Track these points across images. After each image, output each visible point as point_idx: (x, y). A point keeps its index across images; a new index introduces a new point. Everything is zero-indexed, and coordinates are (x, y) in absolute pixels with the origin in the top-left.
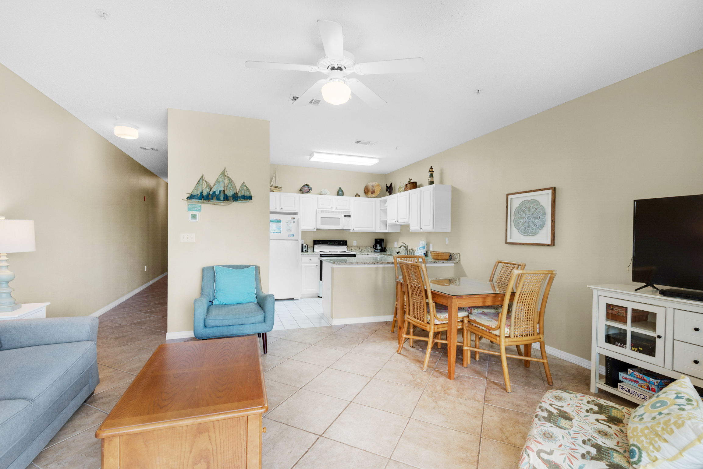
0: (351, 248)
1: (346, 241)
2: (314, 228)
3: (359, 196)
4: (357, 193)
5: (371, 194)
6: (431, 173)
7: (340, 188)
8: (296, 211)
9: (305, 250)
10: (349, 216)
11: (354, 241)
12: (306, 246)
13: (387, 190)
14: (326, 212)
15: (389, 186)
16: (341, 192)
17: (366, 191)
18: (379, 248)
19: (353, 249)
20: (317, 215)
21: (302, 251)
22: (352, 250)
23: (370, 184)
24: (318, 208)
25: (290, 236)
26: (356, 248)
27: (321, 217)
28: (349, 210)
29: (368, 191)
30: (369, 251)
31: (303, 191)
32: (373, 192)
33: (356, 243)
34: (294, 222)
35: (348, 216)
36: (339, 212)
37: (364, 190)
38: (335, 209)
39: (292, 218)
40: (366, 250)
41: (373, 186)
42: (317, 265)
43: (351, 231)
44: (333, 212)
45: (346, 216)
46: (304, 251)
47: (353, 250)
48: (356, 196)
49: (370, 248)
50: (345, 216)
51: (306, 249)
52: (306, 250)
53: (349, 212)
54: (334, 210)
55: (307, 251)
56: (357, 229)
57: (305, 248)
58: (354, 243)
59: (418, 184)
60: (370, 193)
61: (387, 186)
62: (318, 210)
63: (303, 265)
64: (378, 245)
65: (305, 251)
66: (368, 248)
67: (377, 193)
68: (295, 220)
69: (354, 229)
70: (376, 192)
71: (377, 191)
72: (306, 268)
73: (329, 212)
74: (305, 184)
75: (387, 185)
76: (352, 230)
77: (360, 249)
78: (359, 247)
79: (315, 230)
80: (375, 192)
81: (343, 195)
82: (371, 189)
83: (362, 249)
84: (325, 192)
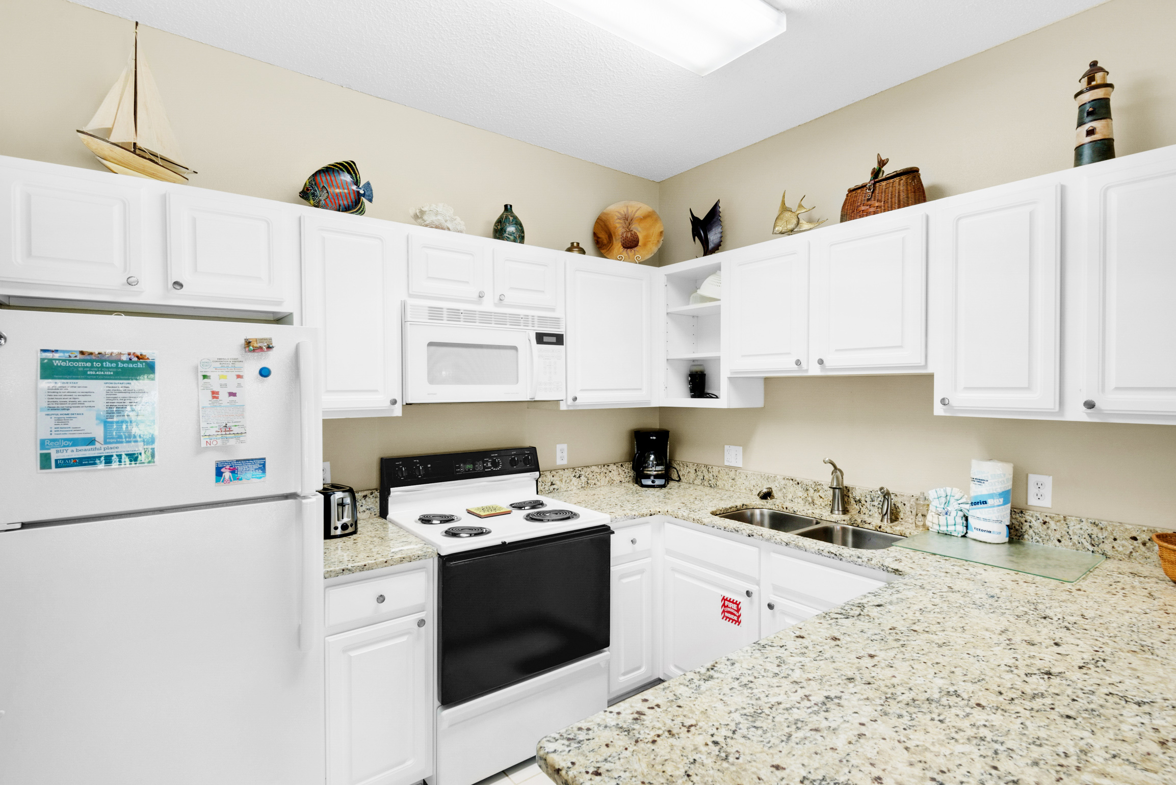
0: (549, 478)
1: (533, 450)
2: (394, 402)
3: (582, 251)
4: (575, 240)
5: (621, 249)
6: (1099, 94)
7: (508, 208)
8: (279, 303)
9: (339, 524)
10: (559, 339)
11: (559, 447)
12: (348, 500)
13: (695, 233)
14: (455, 315)
15: (702, 217)
16: (511, 229)
17: (603, 236)
18: (654, 469)
19: (556, 480)
20: (409, 328)
21: (328, 535)
22: (552, 484)
23: (616, 209)
24: (410, 296)
25: (233, 471)
26: (568, 473)
27: (431, 344)
28: (553, 310)
29: (610, 236)
30: (611, 482)
31: (323, 197)
32: (631, 244)
33: (565, 454)
34: (264, 373)
35: (554, 339)
36: (516, 320)
37: (595, 234)
38: (496, 305)
39: (248, 343)
40: (604, 481)
41: (628, 220)
42: (421, 623)
43: (563, 407)
44: (486, 318)
45: (546, 339)
46: (333, 532)
47: (558, 483)
48: (569, 250)
49: (615, 467)
50: (541, 338)
51: (347, 520)
52: (344, 527)
53: (557, 320)
54: (488, 305)
55: (350, 530)
56: (588, 399)
57: (340, 517)
58: (559, 454)
59: (926, 180)
60: (617, 246)
61: (695, 221)
62: (410, 302)
63: (330, 639)
64: (652, 457)
65: (339, 532)
66: (610, 468)
67: (649, 250)
68: (269, 360)
69: (575, 399)
70: (645, 245)
71: (647, 237)
72: (353, 654)
73: (470, 317)
74: (332, 162)
75: (695, 215)
76: (570, 401)
77: (582, 478)
78: (577, 470)
79: (398, 411)
80: (640, 244)
81: (520, 237)
82: (619, 229)
83: (591, 476)
84: (439, 217)
